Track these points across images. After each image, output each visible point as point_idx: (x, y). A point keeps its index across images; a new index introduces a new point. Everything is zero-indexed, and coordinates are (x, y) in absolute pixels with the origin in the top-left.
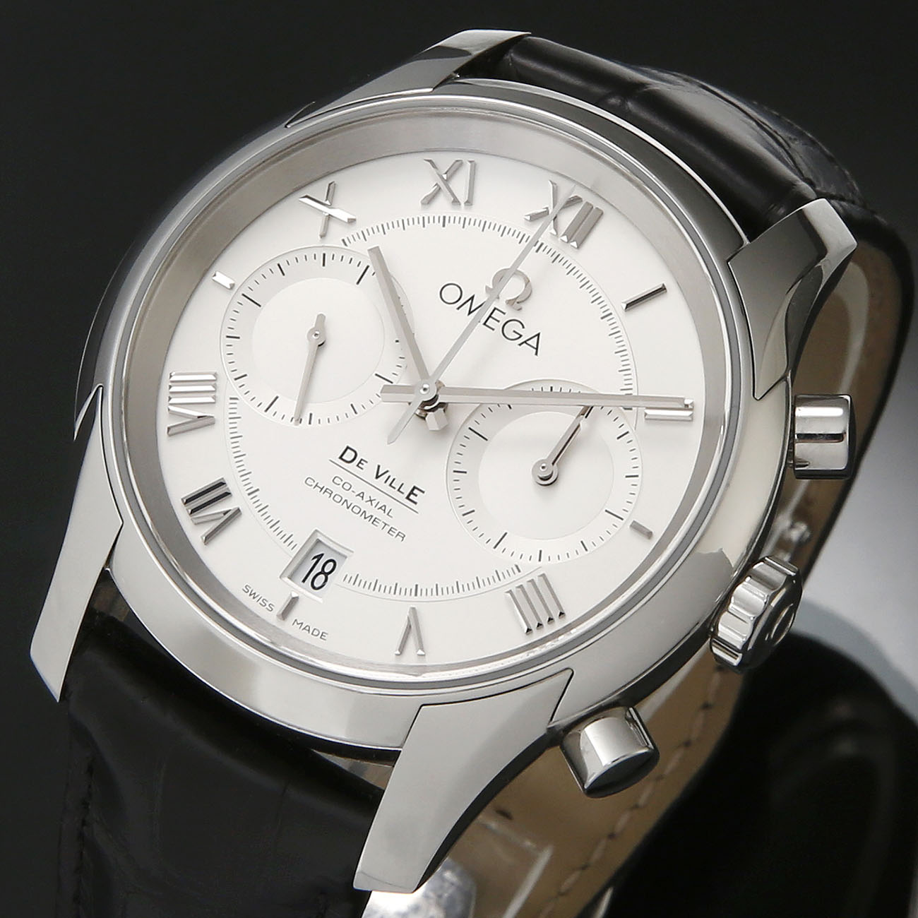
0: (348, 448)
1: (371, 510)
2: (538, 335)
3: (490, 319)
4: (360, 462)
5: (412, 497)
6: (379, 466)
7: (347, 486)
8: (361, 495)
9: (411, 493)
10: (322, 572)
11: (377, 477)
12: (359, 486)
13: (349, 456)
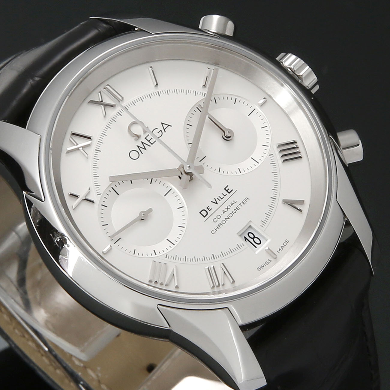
0: (200, 213)
1: (232, 209)
2: (162, 123)
3: (150, 141)
4: (208, 209)
5: (229, 191)
6: (212, 202)
7: (219, 217)
8: (224, 212)
9: (227, 191)
10: (253, 239)
11: (217, 203)
12: (220, 212)
13: (205, 213)
